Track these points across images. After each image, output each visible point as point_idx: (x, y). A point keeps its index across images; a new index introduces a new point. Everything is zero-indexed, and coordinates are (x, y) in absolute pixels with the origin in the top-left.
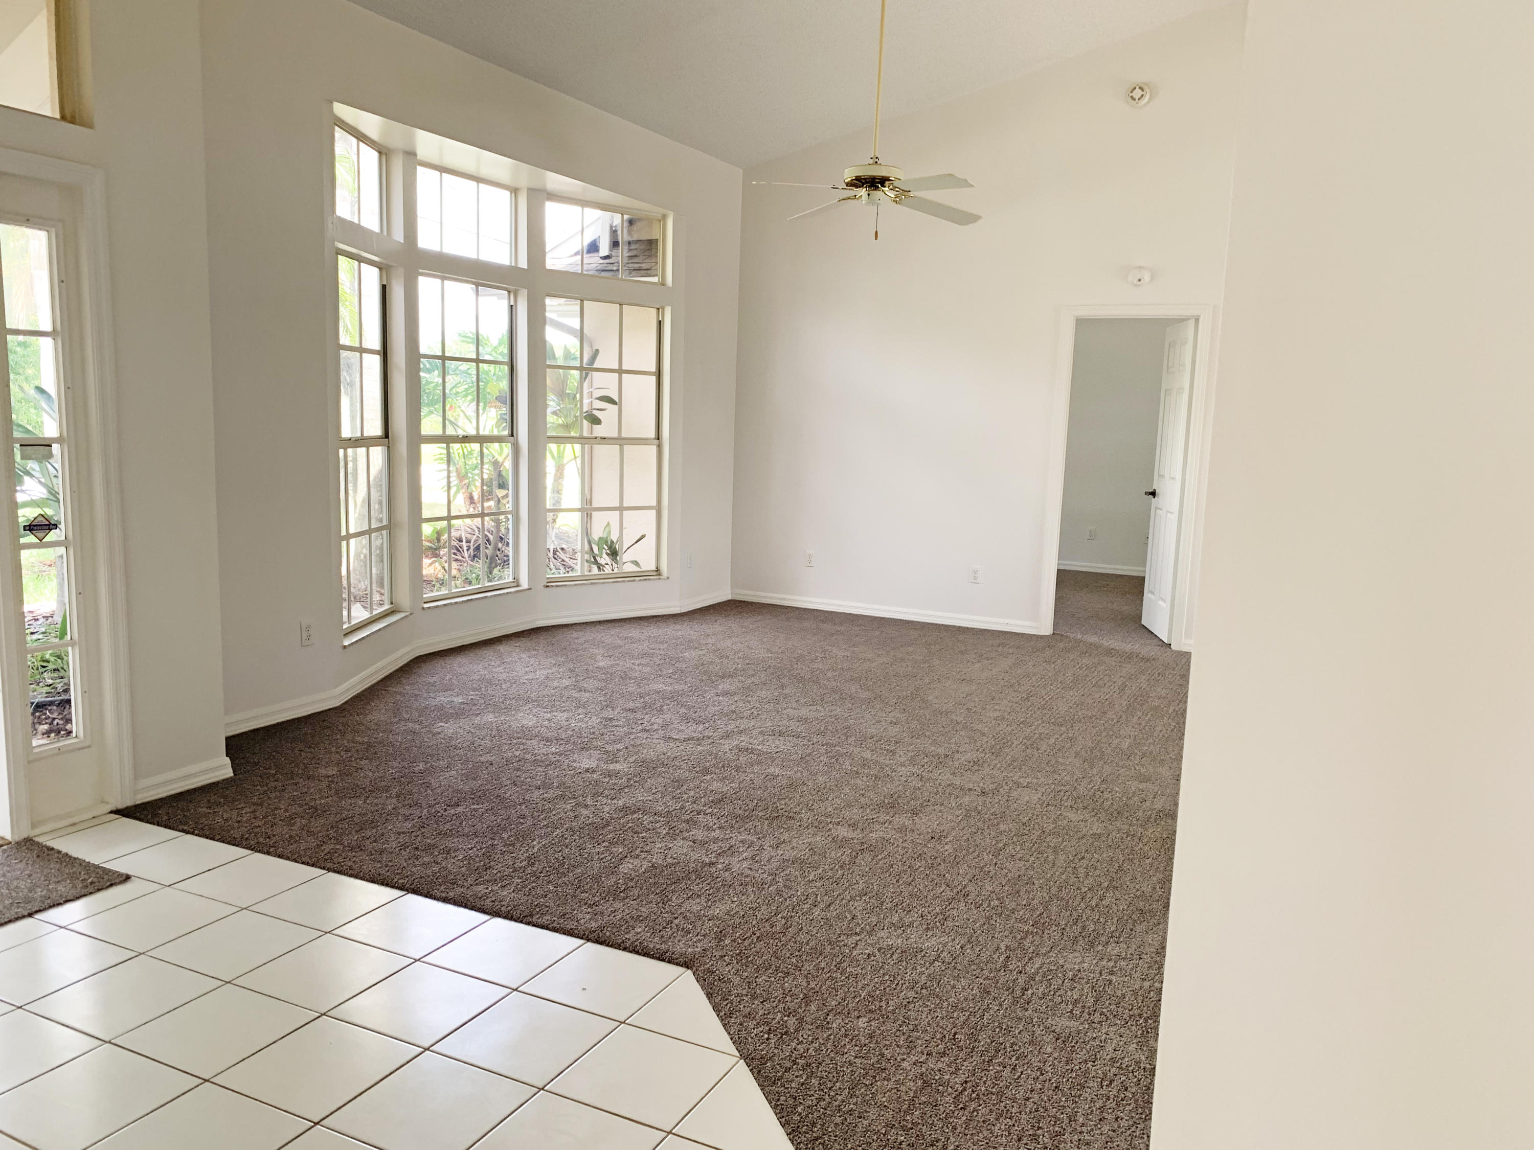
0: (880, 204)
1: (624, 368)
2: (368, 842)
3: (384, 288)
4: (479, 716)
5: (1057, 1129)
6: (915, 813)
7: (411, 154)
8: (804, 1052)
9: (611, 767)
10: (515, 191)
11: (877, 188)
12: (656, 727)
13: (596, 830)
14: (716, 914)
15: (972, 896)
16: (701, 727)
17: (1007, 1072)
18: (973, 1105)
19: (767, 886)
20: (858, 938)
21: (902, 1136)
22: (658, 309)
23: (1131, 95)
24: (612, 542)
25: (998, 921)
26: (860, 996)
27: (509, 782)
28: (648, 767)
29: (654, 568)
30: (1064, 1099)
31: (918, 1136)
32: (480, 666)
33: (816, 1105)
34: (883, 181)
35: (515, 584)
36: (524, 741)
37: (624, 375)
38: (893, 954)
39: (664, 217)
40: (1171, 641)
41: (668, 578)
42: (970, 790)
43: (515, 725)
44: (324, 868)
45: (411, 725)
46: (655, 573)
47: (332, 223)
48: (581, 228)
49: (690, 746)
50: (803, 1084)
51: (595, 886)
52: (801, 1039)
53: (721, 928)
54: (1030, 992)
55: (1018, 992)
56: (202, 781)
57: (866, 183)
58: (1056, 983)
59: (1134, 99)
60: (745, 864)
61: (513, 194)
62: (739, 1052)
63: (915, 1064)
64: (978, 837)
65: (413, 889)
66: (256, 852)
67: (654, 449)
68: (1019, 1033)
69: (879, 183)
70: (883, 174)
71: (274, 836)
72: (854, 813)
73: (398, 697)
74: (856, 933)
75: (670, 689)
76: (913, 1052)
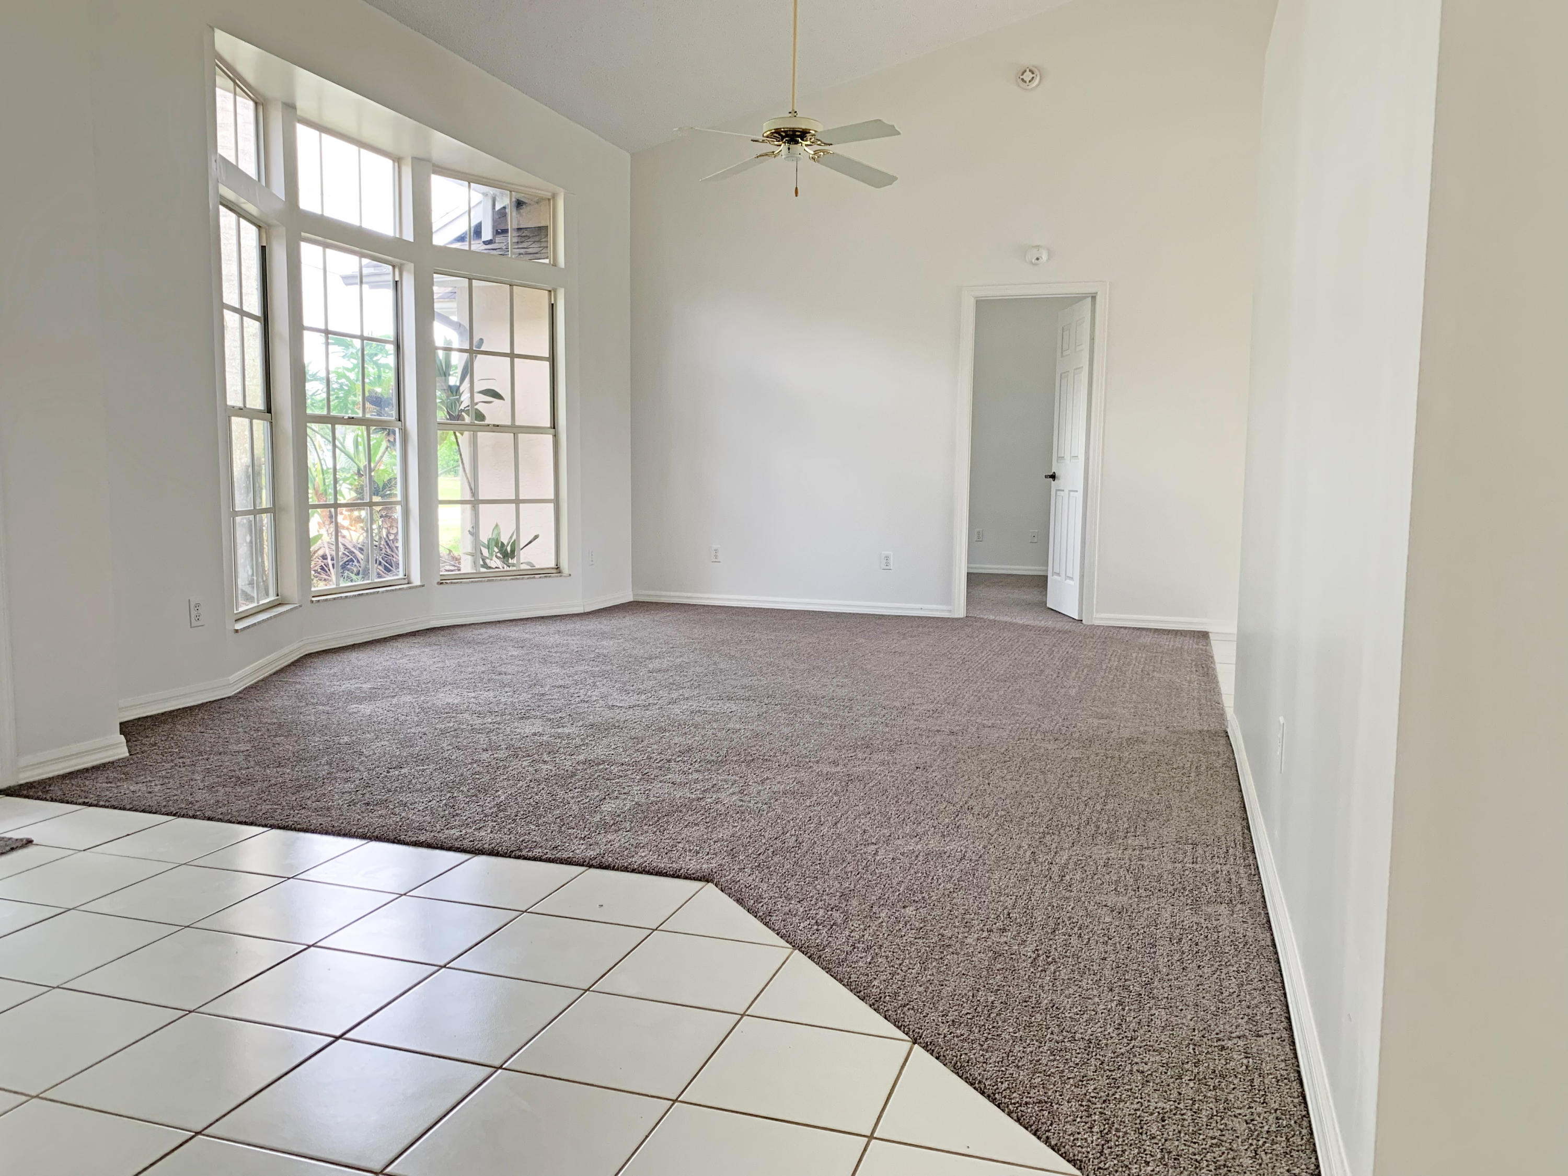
0: (800, 159)
1: (516, 352)
2: (309, 802)
3: (263, 249)
4: (396, 698)
5: (1144, 979)
6: (892, 751)
7: (290, 107)
8: (860, 938)
9: (560, 730)
10: (398, 160)
11: (797, 142)
12: (595, 698)
13: (565, 779)
14: (720, 836)
15: (976, 810)
16: (643, 697)
17: (1074, 940)
18: (1052, 968)
19: (765, 812)
20: (876, 847)
21: (991, 996)
22: (550, 291)
23: (1021, 77)
24: (503, 544)
25: (1011, 826)
26: (899, 890)
27: (450, 747)
28: (599, 729)
29: (553, 565)
30: (1140, 956)
31: (1007, 995)
32: (381, 659)
33: (892, 979)
34: (804, 134)
35: (406, 581)
36: (454, 715)
37: (516, 360)
38: (917, 856)
39: (554, 196)
40: (1082, 617)
41: (570, 575)
42: (938, 731)
43: (439, 703)
44: (265, 826)
45: (321, 707)
46: (554, 571)
47: (216, 161)
48: (467, 209)
49: (638, 712)
50: (870, 963)
51: (581, 823)
52: (852, 928)
53: (730, 847)
54: (1068, 877)
55: (1057, 879)
56: (93, 761)
57: (787, 136)
58: (1091, 869)
59: (1025, 82)
60: (735, 798)
61: (396, 164)
62: (791, 943)
63: (978, 939)
64: (962, 764)
65: (377, 837)
66: (179, 817)
67: (549, 438)
68: (1072, 909)
69: (798, 136)
70: (804, 127)
71: (197, 801)
72: (832, 754)
73: (298, 686)
74: (873, 843)
75: (597, 669)
76: (973, 930)
